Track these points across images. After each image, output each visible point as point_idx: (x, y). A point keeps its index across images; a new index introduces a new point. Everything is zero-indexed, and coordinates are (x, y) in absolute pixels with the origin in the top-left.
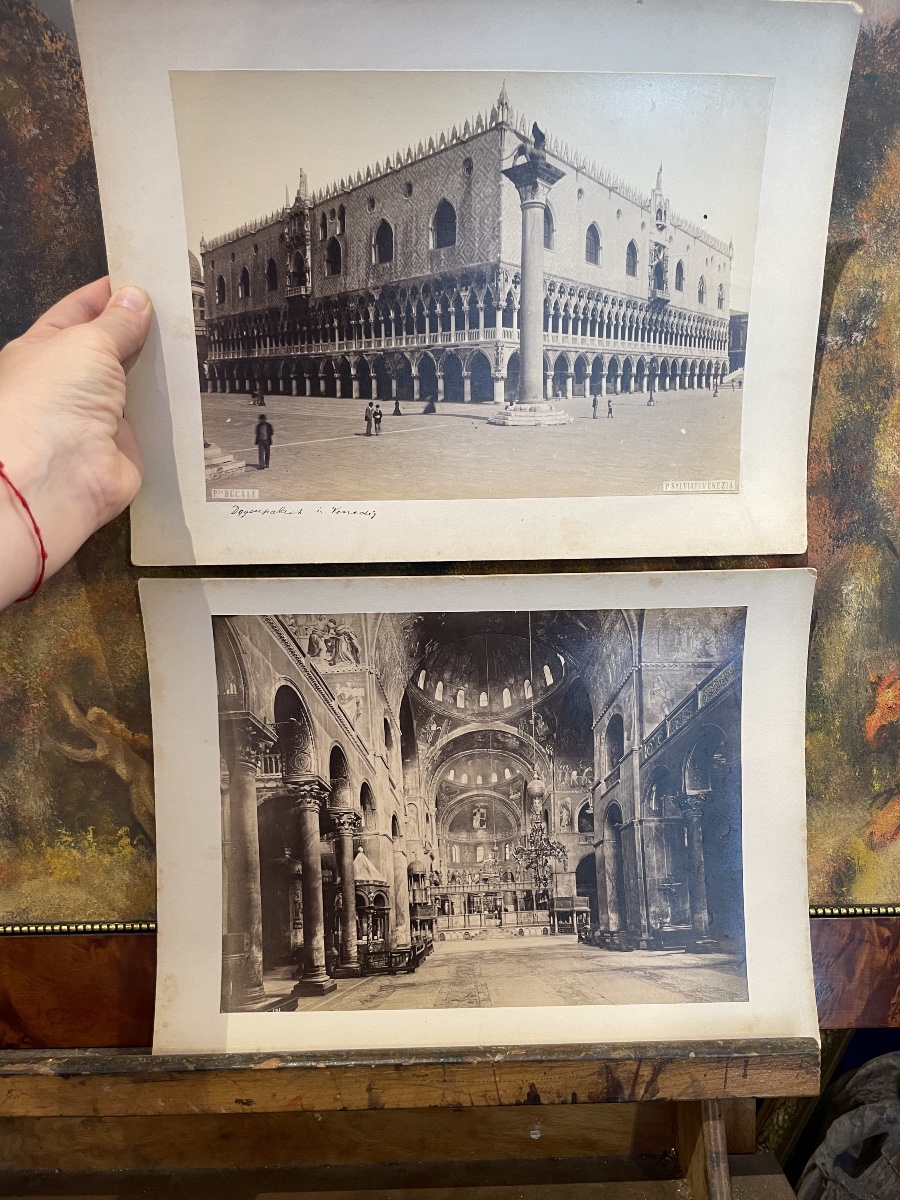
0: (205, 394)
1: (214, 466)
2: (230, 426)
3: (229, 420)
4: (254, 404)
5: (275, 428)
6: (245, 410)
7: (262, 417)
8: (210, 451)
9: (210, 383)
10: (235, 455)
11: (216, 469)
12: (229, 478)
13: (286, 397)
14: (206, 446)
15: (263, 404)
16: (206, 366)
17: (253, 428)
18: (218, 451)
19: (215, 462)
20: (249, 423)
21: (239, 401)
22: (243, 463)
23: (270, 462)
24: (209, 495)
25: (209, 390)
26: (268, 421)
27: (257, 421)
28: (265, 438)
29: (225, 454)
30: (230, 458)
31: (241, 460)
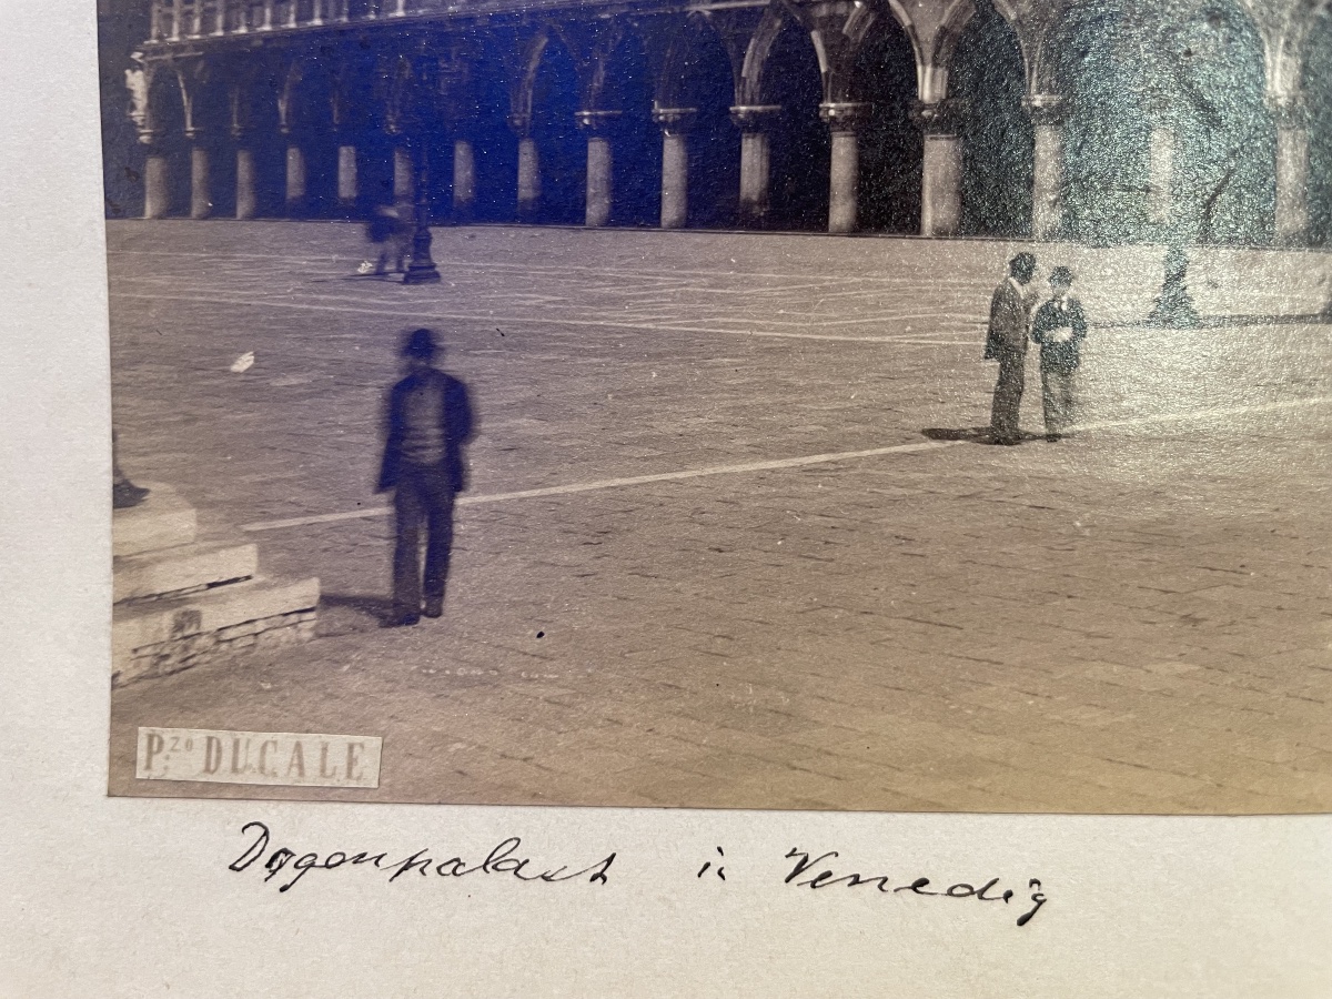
0: (129, 226)
1: (162, 601)
2: (249, 390)
3: (244, 362)
4: (379, 274)
5: (484, 401)
6: (328, 304)
7: (421, 344)
8: (143, 528)
9: (153, 168)
10: (268, 545)
11: (167, 619)
12: (231, 669)
13: (552, 238)
14: (126, 496)
15: (422, 272)
16: (137, 81)
17: (369, 402)
18: (183, 522)
19: (165, 580)
20: (348, 378)
21: (303, 262)
22: (307, 591)
23: (456, 585)
24: (121, 759)
25: (150, 208)
26: (451, 364)
27: (389, 364)
28: (432, 454)
29: (214, 540)
30: (243, 560)
31: (296, 572)
